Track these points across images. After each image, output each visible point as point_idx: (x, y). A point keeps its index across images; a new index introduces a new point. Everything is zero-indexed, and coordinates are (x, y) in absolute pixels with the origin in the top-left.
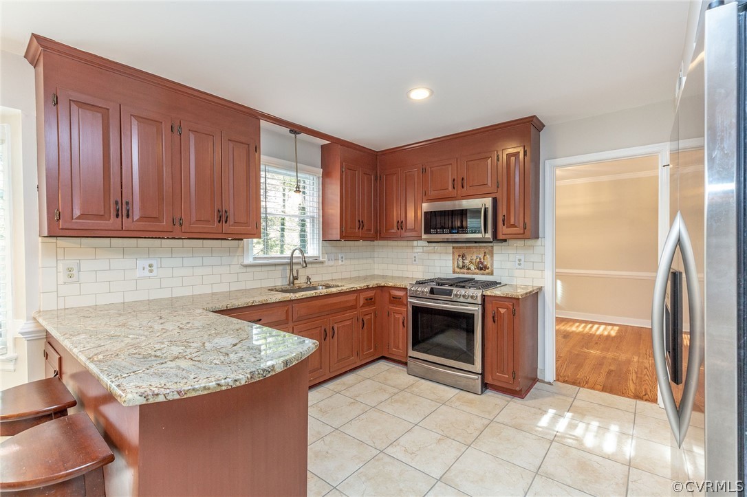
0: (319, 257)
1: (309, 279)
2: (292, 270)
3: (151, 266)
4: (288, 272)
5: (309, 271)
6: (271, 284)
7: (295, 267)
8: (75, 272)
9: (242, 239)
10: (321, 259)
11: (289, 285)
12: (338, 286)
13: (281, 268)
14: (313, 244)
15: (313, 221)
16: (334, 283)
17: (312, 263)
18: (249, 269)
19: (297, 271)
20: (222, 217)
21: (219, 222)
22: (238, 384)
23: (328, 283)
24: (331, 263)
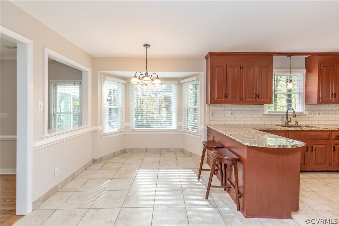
0: (303, 112)
1: (297, 122)
2: (287, 118)
3: (232, 113)
4: (285, 119)
5: (297, 119)
6: (277, 123)
7: (289, 117)
8: (213, 114)
9: (263, 104)
10: (304, 113)
11: (286, 124)
12: (316, 127)
13: (281, 116)
14: (300, 106)
15: (300, 95)
16: (313, 126)
17: (298, 115)
18: (266, 116)
19: (290, 119)
20: (257, 96)
21: (256, 98)
22: (275, 147)
23: (309, 125)
24: (311, 116)
